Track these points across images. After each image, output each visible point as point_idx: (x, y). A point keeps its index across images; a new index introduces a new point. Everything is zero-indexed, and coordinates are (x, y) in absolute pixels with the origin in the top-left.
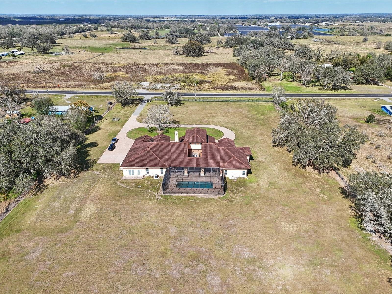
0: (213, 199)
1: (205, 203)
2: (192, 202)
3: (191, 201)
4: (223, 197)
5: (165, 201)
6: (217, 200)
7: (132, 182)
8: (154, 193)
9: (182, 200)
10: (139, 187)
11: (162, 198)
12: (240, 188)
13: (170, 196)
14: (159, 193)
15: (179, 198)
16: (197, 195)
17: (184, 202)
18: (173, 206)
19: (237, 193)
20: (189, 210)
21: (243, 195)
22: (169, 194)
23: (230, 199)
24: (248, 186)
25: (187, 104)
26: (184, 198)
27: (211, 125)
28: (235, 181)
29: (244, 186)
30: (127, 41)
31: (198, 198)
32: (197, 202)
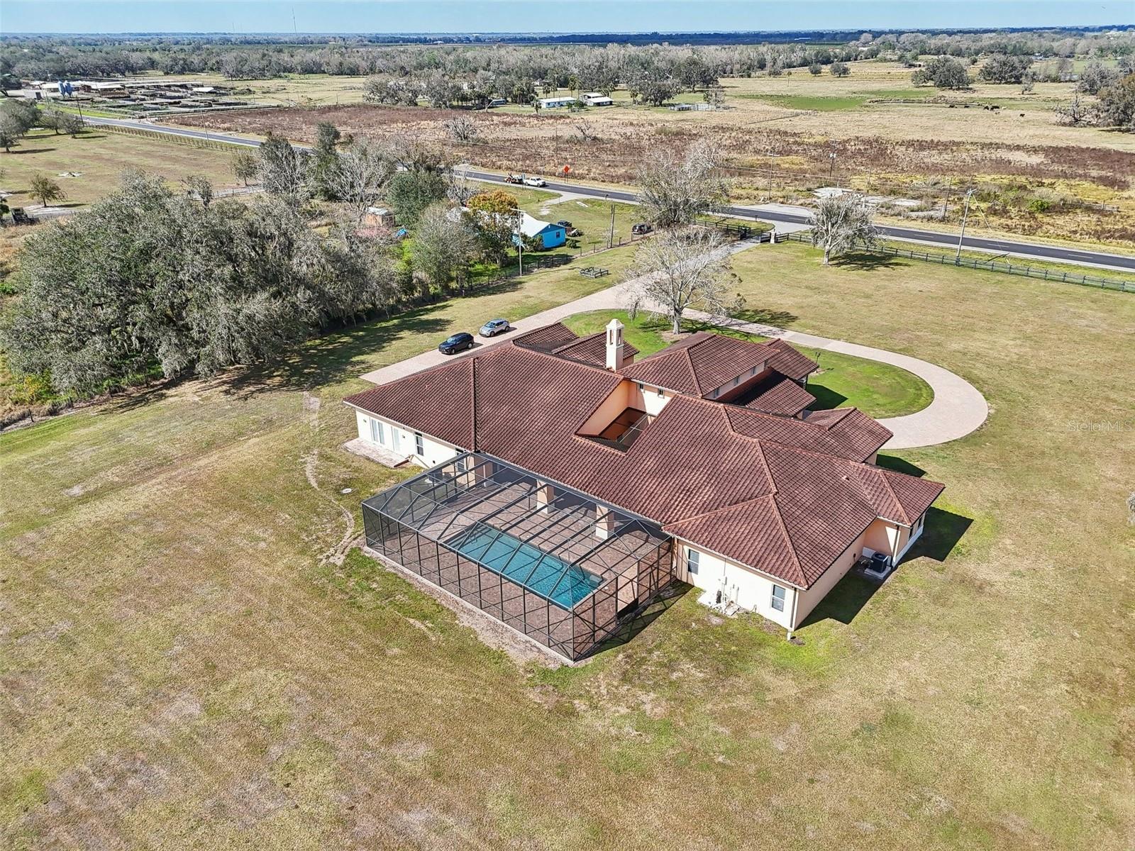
0: (503, 657)
2: (408, 631)
3: (412, 621)
4: (556, 668)
5: (333, 580)
6: (511, 675)
7: (348, 467)
9: (392, 601)
10: (345, 491)
11: (340, 563)
12: (689, 666)
13: (375, 566)
15: (392, 588)
16: (469, 606)
17: (386, 612)
21: (656, 710)
22: (382, 557)
23: (574, 697)
24: (743, 675)
25: (906, 269)
26: (404, 599)
27: (914, 357)
28: (715, 621)
29: (722, 667)
30: (930, 83)
31: (457, 622)
32: (425, 637)
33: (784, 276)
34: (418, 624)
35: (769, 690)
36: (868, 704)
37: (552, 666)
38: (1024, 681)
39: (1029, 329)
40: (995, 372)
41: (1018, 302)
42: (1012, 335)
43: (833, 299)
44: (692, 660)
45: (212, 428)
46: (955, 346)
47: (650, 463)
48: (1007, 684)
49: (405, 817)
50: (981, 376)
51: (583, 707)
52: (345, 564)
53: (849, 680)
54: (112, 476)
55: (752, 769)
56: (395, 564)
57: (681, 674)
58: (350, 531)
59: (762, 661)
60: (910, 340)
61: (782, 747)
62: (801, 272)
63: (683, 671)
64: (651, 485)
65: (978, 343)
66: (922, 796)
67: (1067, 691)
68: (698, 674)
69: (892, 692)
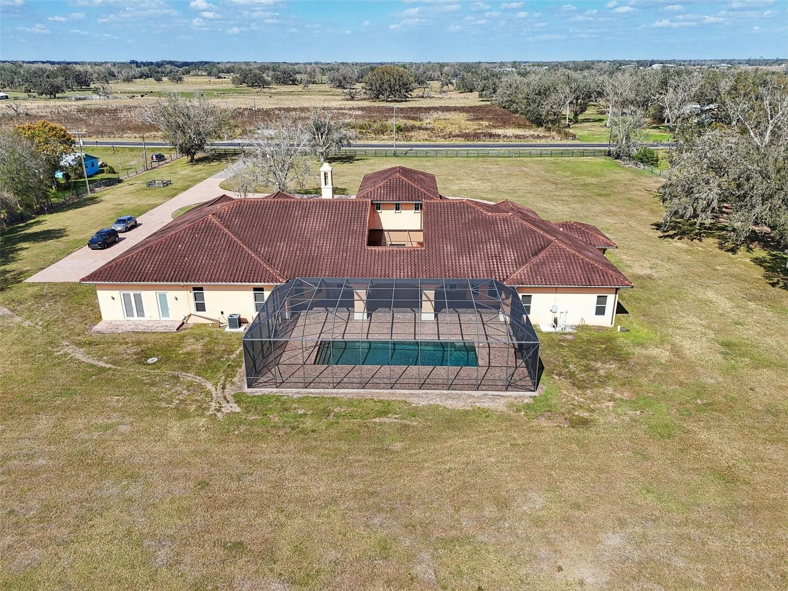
0: (485, 411)
1: (450, 433)
2: (386, 428)
3: (377, 420)
4: (532, 401)
5: (252, 424)
6: (509, 419)
7: (127, 343)
8: (209, 386)
9: (337, 416)
10: (150, 361)
11: (238, 410)
12: (599, 365)
13: (278, 398)
14: (233, 383)
15: (321, 406)
16: (407, 391)
17: (346, 424)
18: (284, 448)
19: (596, 386)
20: (366, 471)
21: (625, 395)
22: (275, 390)
23: (571, 411)
25: (371, 161)
26: (344, 409)
28: (569, 337)
30: (245, 85)
31: (414, 405)
34: (385, 420)
37: (527, 401)
51: (586, 414)
52: (246, 408)
56: (294, 390)
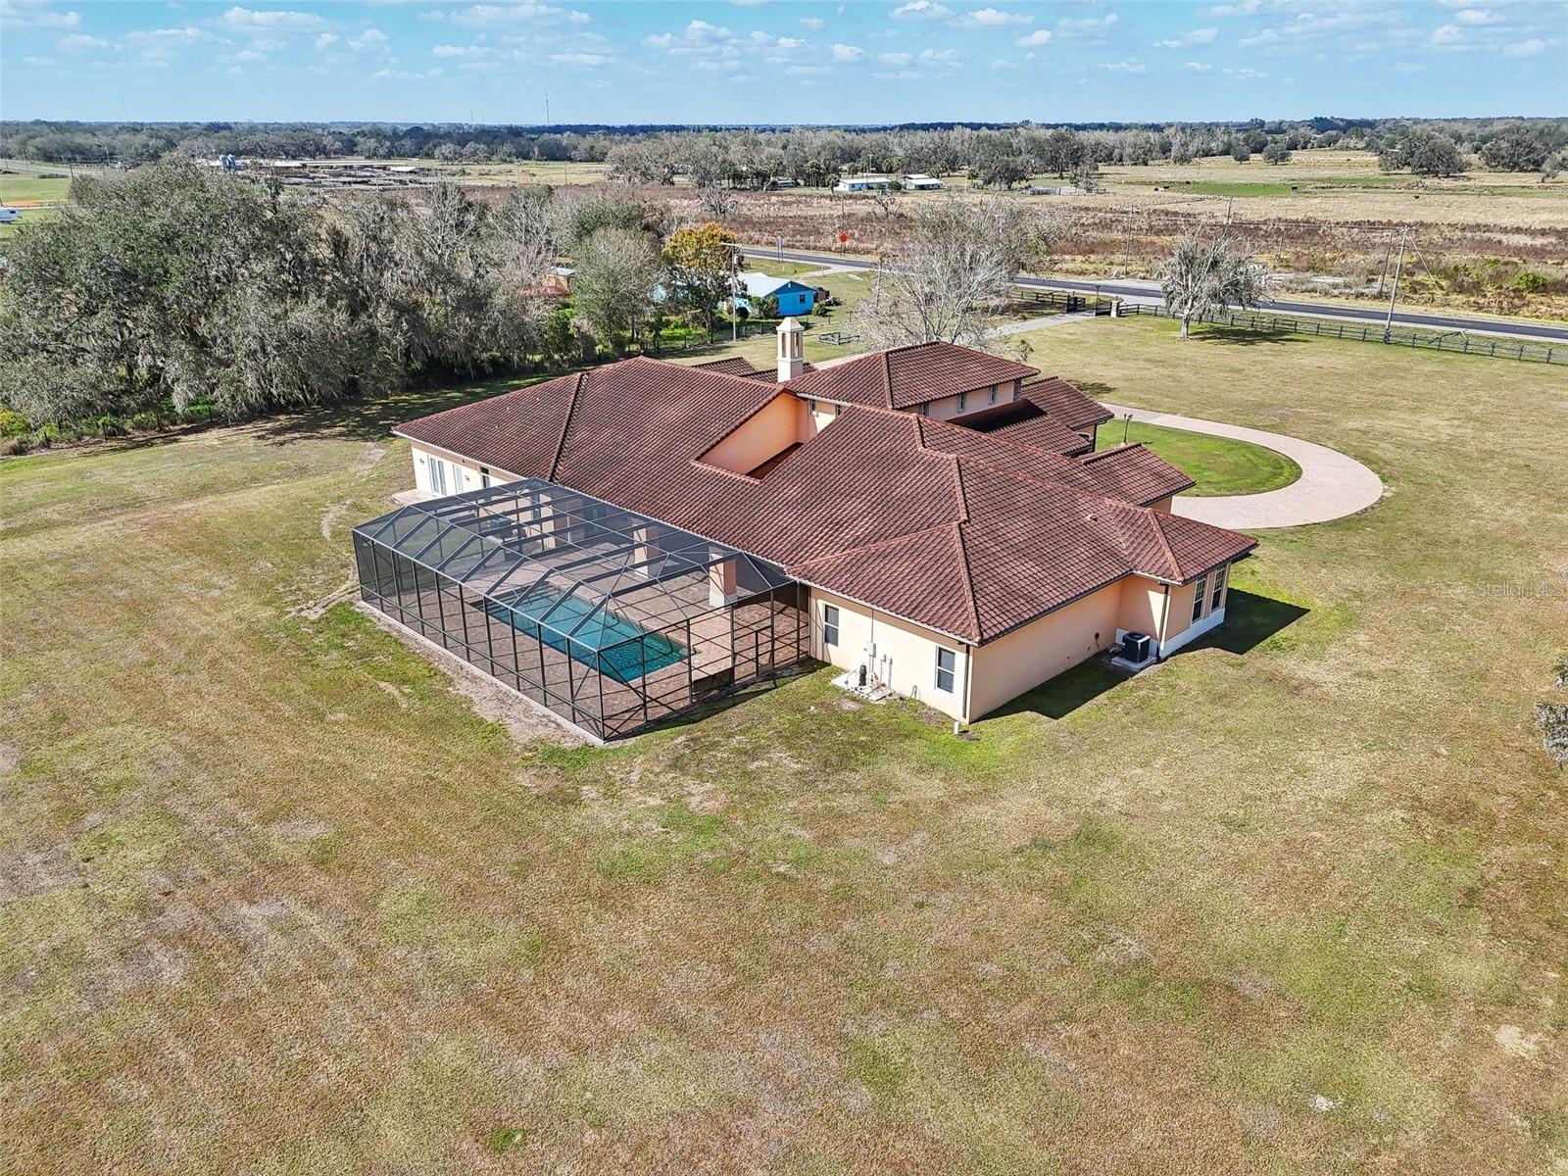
11: (314, 617)
13: (362, 622)
15: (373, 648)
16: (479, 672)
17: (350, 673)
21: (705, 804)
22: (378, 612)
23: (585, 783)
24: (863, 770)
25: (1306, 345)
26: (388, 661)
27: (1285, 434)
28: (849, 705)
29: (834, 759)
31: (450, 689)
32: (393, 703)
33: (1118, 348)
34: (391, 689)
35: (898, 790)
36: (1056, 815)
37: (568, 744)
38: (1331, 803)
39: (1476, 410)
40: (1408, 454)
41: (1469, 381)
42: (1447, 415)
43: (1181, 372)
44: (790, 748)
45: (216, 471)
46: (1352, 424)
47: (793, 492)
48: (1301, 805)
49: (244, 909)
50: (1384, 457)
51: (593, 795)
52: (320, 620)
53: (1035, 785)
54: (52, 514)
55: (828, 883)
56: (392, 621)
57: (765, 764)
58: (349, 583)
59: (903, 756)
60: (1283, 417)
61: (888, 859)
62: (1144, 345)
63: (770, 760)
64: (786, 518)
65: (1394, 422)
66: (1100, 936)
67: (1403, 819)
68: (792, 765)
69: (1101, 804)
